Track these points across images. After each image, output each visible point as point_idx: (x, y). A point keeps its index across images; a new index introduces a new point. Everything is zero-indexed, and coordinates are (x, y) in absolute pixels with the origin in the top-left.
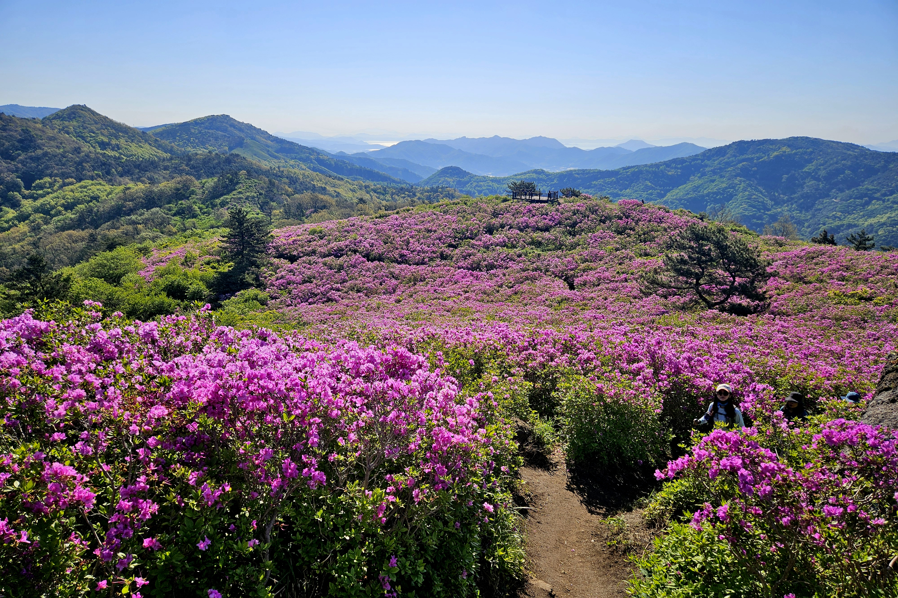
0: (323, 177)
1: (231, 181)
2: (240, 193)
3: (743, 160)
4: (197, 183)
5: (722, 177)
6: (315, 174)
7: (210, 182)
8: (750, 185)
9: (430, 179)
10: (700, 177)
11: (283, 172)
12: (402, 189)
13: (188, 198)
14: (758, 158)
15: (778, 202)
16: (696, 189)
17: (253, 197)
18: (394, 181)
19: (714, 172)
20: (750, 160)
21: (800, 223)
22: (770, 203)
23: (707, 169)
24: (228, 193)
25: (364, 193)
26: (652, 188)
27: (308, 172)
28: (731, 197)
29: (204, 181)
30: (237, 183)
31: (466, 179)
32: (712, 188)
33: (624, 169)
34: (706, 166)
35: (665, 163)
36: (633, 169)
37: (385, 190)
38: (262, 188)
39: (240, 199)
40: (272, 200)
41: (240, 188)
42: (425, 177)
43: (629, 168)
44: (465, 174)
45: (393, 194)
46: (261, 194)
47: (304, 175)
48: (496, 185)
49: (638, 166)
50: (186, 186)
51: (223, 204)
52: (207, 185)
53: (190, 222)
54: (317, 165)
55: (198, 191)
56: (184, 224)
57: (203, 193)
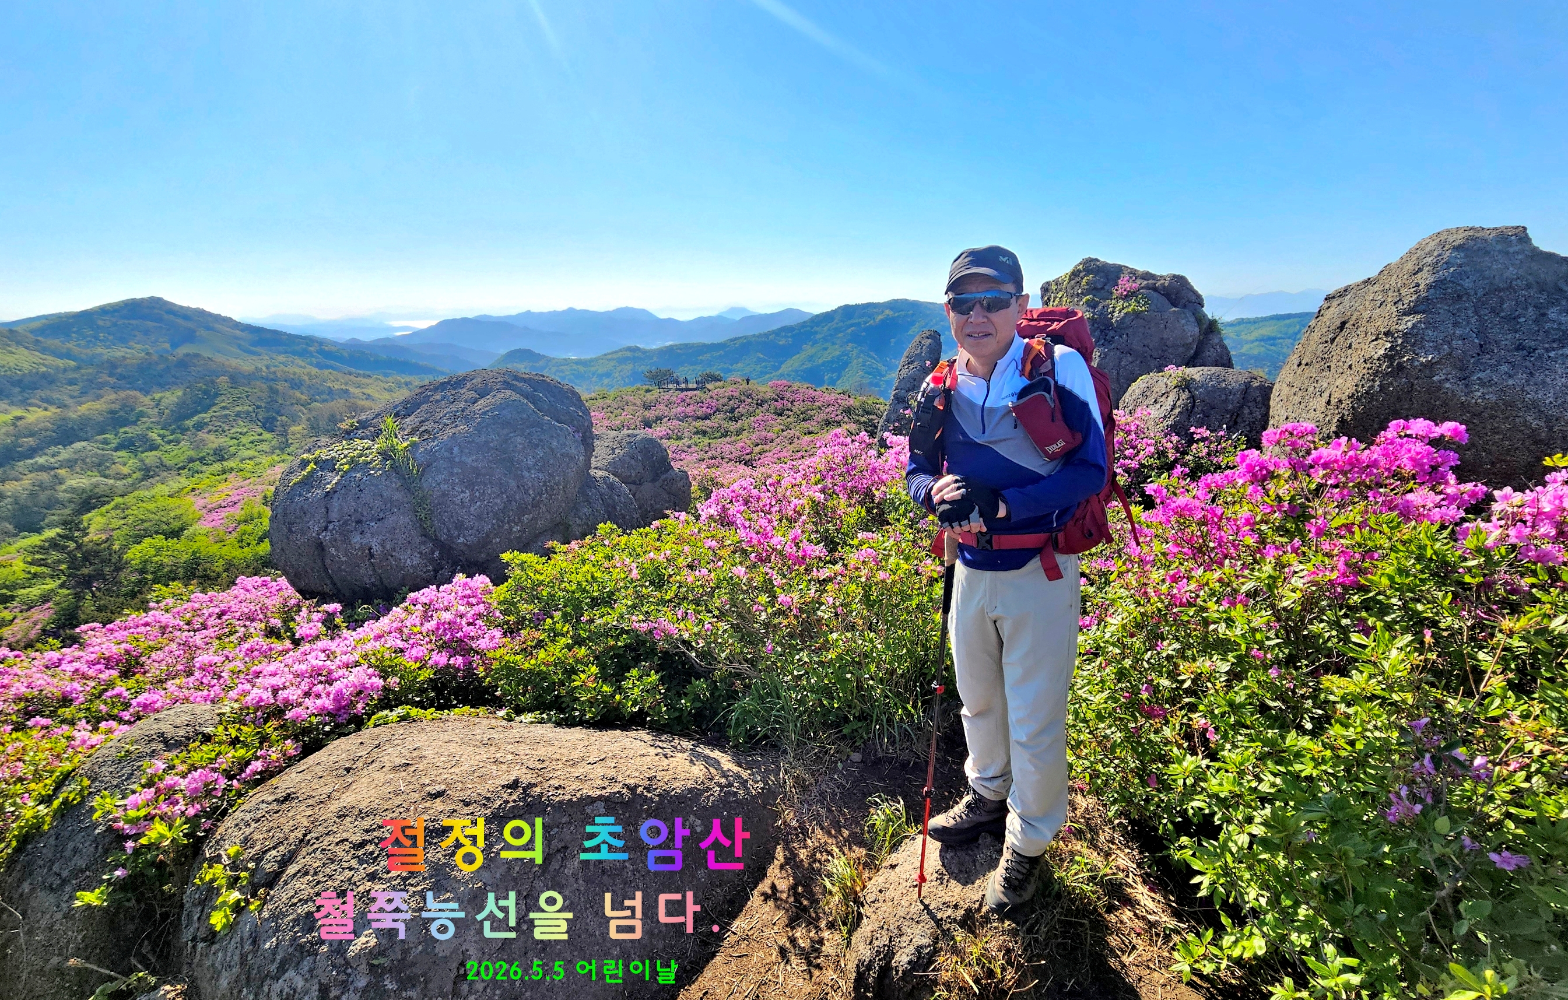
0: (340, 375)
1: (206, 392)
2: (224, 408)
3: (852, 325)
4: (147, 400)
5: (834, 344)
6: (326, 372)
7: (171, 397)
8: (862, 352)
10: (812, 346)
11: (275, 373)
13: (135, 423)
14: (866, 323)
16: (810, 358)
19: (825, 340)
20: (859, 324)
23: (818, 336)
24: (206, 410)
26: (764, 361)
27: (314, 371)
28: (845, 365)
29: (157, 396)
30: (217, 395)
31: (541, 363)
32: (826, 356)
33: (731, 340)
34: (816, 333)
35: (773, 332)
36: (741, 340)
38: (260, 399)
39: (226, 416)
41: (223, 401)
43: (736, 339)
47: (309, 374)
48: (581, 369)
49: (746, 337)
50: (128, 407)
51: (199, 426)
52: (165, 402)
53: (151, 458)
54: (321, 359)
55: (150, 411)
56: (142, 461)
57: (161, 413)
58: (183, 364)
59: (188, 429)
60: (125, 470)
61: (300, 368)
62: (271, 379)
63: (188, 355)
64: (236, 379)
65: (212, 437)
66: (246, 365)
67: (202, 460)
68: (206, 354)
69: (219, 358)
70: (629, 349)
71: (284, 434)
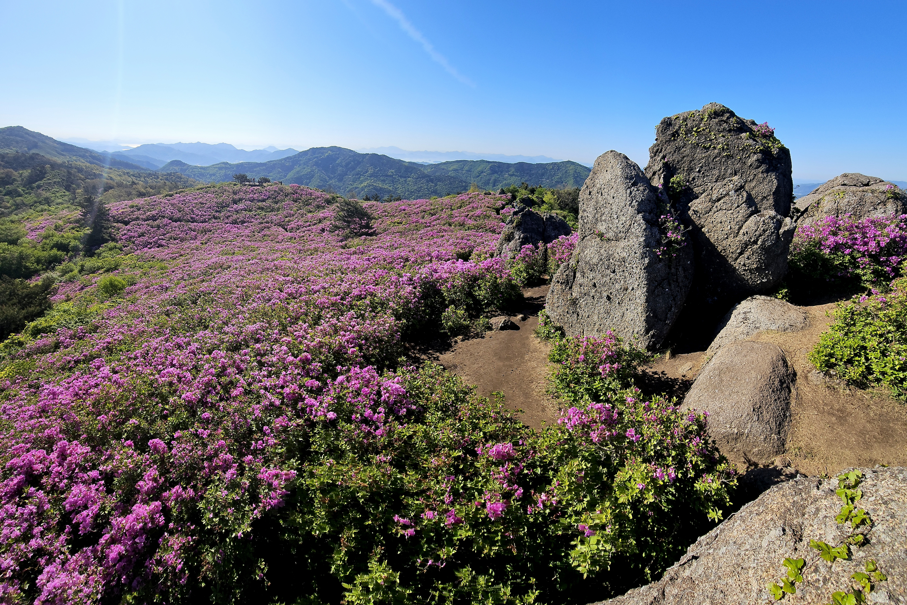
1: (40, 171)
2: (49, 179)
3: (315, 158)
4: (16, 173)
5: (307, 166)
6: (93, 165)
7: (26, 173)
8: (319, 170)
9: (164, 168)
11: (71, 164)
12: (150, 174)
15: (331, 179)
16: (298, 172)
17: (59, 182)
18: (143, 169)
19: (304, 164)
20: (318, 157)
21: (339, 188)
22: (328, 179)
23: (302, 162)
24: (41, 180)
25: (127, 176)
27: (88, 164)
28: (313, 176)
29: (21, 172)
30: (46, 173)
31: (185, 167)
32: (305, 172)
34: (301, 160)
37: (139, 174)
38: (64, 176)
39: (50, 183)
40: (72, 183)
41: (48, 176)
42: (161, 166)
44: (185, 164)
45: (145, 177)
46: (63, 180)
47: (86, 166)
48: (203, 171)
50: (8, 176)
51: (39, 187)
52: (24, 175)
53: (18, 199)
54: (91, 160)
55: (18, 179)
56: (15, 201)
57: (23, 180)
58: (33, 157)
59: (34, 188)
60: (9, 205)
61: (82, 163)
62: (69, 167)
63: (33, 154)
64: (54, 166)
65: (44, 192)
66: (59, 160)
67: (40, 202)
68: (42, 154)
69: (48, 156)
70: (224, 163)
71: (74, 193)
